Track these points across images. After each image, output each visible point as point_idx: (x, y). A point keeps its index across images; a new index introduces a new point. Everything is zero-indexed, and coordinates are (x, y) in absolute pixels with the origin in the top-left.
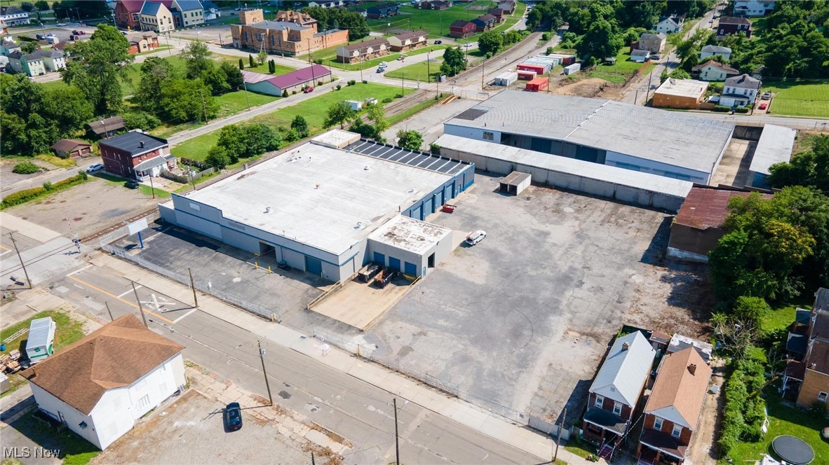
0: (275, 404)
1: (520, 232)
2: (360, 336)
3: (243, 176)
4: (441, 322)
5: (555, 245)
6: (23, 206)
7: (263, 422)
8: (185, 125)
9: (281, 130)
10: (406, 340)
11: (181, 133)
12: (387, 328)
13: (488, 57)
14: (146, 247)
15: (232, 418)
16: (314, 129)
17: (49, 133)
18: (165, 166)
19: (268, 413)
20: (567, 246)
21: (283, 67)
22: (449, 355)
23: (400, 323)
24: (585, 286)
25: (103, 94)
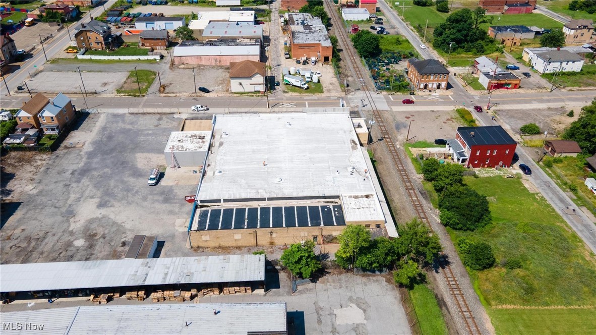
1: (122, 199)
5: (92, 197)
10: (162, 122)
20: (82, 199)
24: (70, 172)
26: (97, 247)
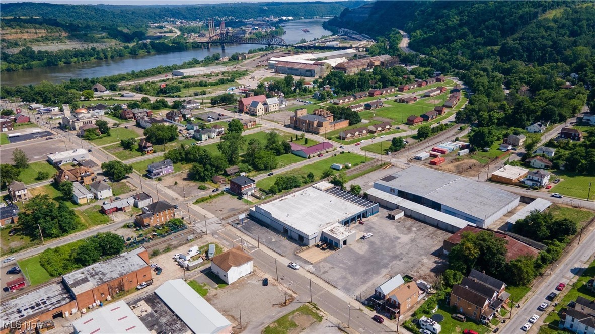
0: (279, 281)
1: (388, 236)
2: (311, 265)
3: (282, 200)
4: (341, 265)
5: (400, 243)
6: (202, 203)
7: (274, 285)
8: (263, 171)
9: (303, 177)
10: (326, 269)
11: (261, 175)
12: (321, 264)
13: (421, 141)
14: (243, 224)
15: (265, 282)
16: (318, 178)
17: (211, 173)
18: (253, 191)
19: (276, 283)
20: (404, 244)
21: (312, 141)
22: (339, 276)
23: (326, 263)
24: (402, 260)
25: (232, 155)
26: (409, 225)
